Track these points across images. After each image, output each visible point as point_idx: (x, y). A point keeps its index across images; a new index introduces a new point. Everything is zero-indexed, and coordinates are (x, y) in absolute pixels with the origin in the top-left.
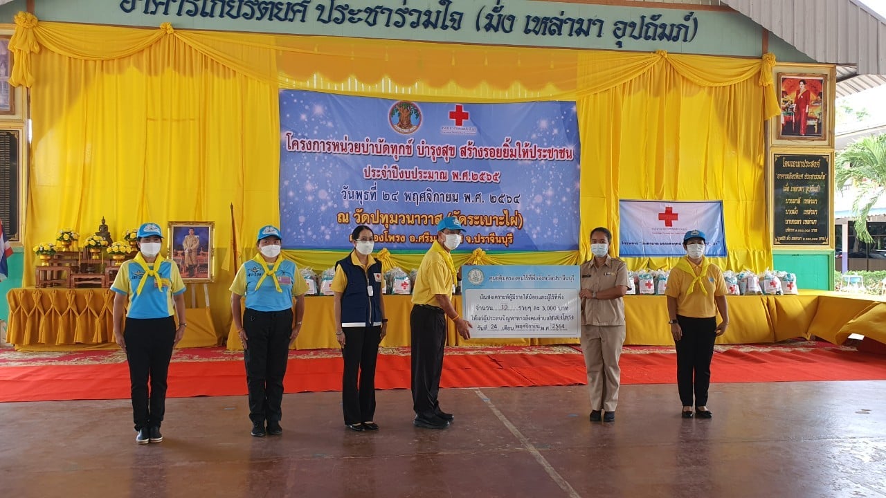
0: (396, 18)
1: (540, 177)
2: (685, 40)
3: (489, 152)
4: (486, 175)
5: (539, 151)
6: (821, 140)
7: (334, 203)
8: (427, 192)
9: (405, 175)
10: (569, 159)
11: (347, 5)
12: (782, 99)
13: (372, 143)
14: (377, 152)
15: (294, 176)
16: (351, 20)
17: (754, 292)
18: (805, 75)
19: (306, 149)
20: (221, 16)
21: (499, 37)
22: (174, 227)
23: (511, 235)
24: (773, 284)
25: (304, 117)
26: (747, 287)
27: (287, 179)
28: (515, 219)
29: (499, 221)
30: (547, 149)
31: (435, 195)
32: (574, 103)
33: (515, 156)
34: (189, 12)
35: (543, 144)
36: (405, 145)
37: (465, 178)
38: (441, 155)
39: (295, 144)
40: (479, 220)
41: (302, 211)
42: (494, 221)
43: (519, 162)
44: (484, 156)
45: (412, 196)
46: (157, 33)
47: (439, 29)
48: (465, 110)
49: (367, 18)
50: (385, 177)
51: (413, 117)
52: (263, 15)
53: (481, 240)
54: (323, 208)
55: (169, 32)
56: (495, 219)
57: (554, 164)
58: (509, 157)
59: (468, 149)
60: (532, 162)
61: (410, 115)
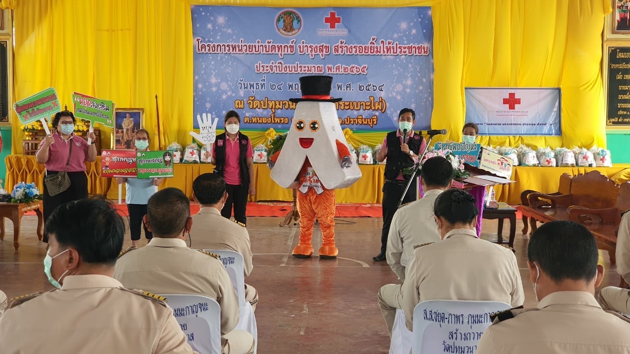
1: (401, 70)
3: (358, 49)
4: (355, 68)
5: (400, 47)
7: (233, 92)
9: (288, 69)
10: (425, 54)
13: (262, 44)
14: (266, 51)
15: (202, 72)
17: (567, 164)
19: (211, 51)
22: (116, 113)
23: (375, 117)
24: (585, 158)
26: (562, 160)
27: (198, 75)
28: (379, 104)
29: (366, 106)
30: (407, 46)
32: (429, 8)
33: (380, 52)
35: (404, 42)
36: (288, 45)
37: (338, 71)
38: (318, 52)
39: (203, 47)
40: (349, 105)
41: (208, 99)
42: (362, 106)
43: (384, 57)
44: (353, 52)
45: (294, 86)
48: (338, 15)
50: (272, 71)
51: (295, 22)
53: (350, 121)
54: (224, 97)
56: (363, 104)
57: (413, 58)
58: (375, 53)
59: (340, 47)
60: (394, 57)
61: (292, 21)
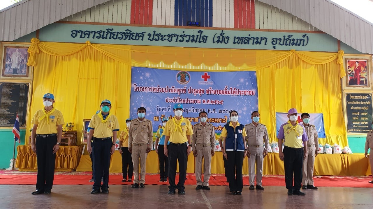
0: (180, 38)
1: (241, 103)
2: (303, 45)
3: (219, 92)
4: (217, 101)
5: (240, 91)
6: (367, 87)
7: (153, 113)
8: (192, 108)
9: (183, 101)
10: (253, 95)
11: (160, 34)
12: (348, 70)
13: (169, 88)
14: (171, 92)
15: (137, 102)
16: (162, 39)
18: (358, 59)
19: (142, 91)
20: (110, 38)
21: (223, 45)
22: (86, 122)
25: (141, 78)
27: (134, 103)
29: (223, 121)
30: (244, 91)
31: (195, 110)
32: (255, 72)
33: (230, 94)
34: (97, 37)
35: (242, 89)
36: (183, 89)
37: (208, 103)
38: (198, 93)
39: (138, 88)
40: (214, 120)
42: (221, 121)
43: (232, 96)
44: (216, 93)
45: (186, 110)
46: (84, 45)
47: (198, 43)
48: (208, 75)
49: (168, 39)
50: (174, 102)
51: (187, 77)
52: (126, 38)
55: (89, 45)
56: (221, 120)
57: (247, 97)
58: (227, 94)
59: (210, 91)
60: (237, 96)
61: (185, 77)
